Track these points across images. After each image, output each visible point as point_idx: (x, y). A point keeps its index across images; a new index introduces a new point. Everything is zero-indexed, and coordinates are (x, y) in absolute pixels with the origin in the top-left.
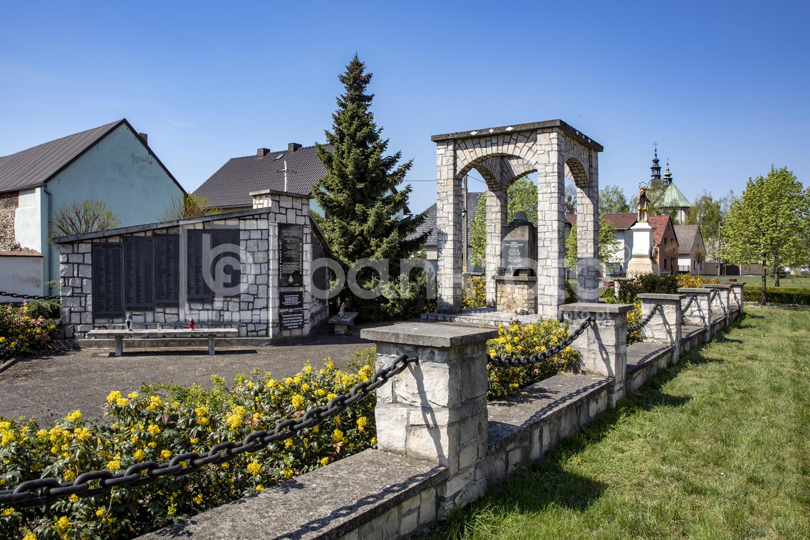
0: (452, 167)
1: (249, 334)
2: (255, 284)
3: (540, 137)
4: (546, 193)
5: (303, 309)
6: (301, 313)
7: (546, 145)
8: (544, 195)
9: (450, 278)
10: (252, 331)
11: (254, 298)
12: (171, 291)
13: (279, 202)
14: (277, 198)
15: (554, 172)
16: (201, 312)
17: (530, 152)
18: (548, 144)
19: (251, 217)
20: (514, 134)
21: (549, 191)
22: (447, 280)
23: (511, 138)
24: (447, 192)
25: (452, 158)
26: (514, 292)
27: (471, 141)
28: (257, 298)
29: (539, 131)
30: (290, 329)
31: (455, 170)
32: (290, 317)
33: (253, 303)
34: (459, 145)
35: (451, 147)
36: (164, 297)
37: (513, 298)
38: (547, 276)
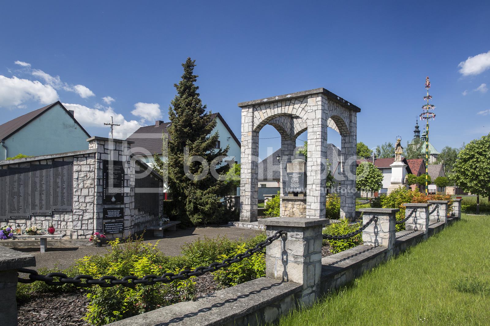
0: (251, 124)
1: (79, 237)
2: (85, 202)
3: (310, 100)
4: (313, 139)
5: (124, 220)
6: (122, 222)
7: (313, 106)
8: (312, 141)
9: (248, 198)
10: (81, 235)
11: (84, 212)
12: (20, 207)
13: (104, 145)
14: (102, 143)
15: (319, 125)
16: (44, 222)
17: (303, 111)
18: (315, 106)
19: (82, 156)
20: (293, 100)
21: (315, 138)
23: (290, 103)
24: (247, 141)
25: (251, 118)
26: (294, 207)
27: (264, 106)
28: (86, 212)
29: (309, 97)
30: (113, 234)
31: (253, 125)
32: (112, 225)
33: (83, 215)
34: (256, 109)
35: (251, 110)
36: (16, 212)
37: (293, 211)
38: (313, 196)
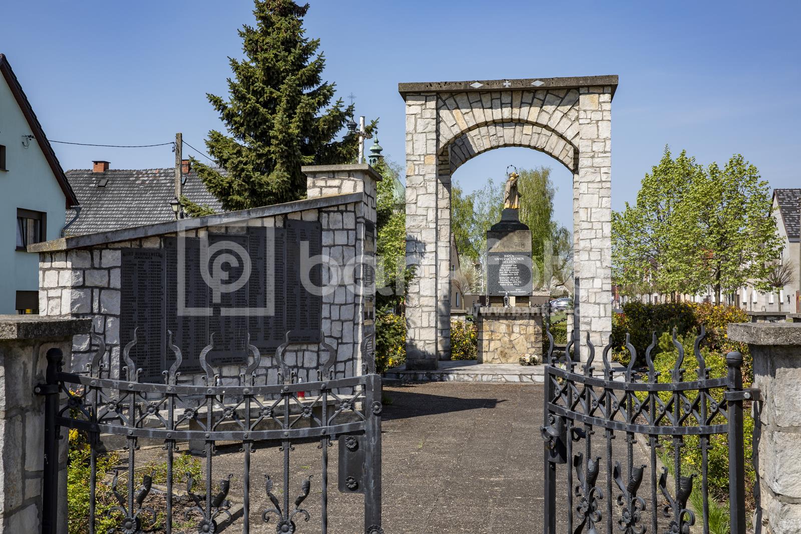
0: (434, 136)
2: (339, 320)
3: (586, 100)
4: (593, 182)
7: (593, 111)
8: (590, 185)
9: (429, 312)
11: (338, 344)
15: (605, 152)
17: (564, 119)
18: (596, 111)
20: (539, 92)
21: (598, 179)
22: (425, 316)
23: (534, 97)
24: (424, 175)
25: (434, 122)
26: (513, 332)
27: (466, 97)
28: (342, 343)
29: (582, 91)
31: (438, 140)
34: (444, 101)
35: (432, 104)
37: (511, 341)
